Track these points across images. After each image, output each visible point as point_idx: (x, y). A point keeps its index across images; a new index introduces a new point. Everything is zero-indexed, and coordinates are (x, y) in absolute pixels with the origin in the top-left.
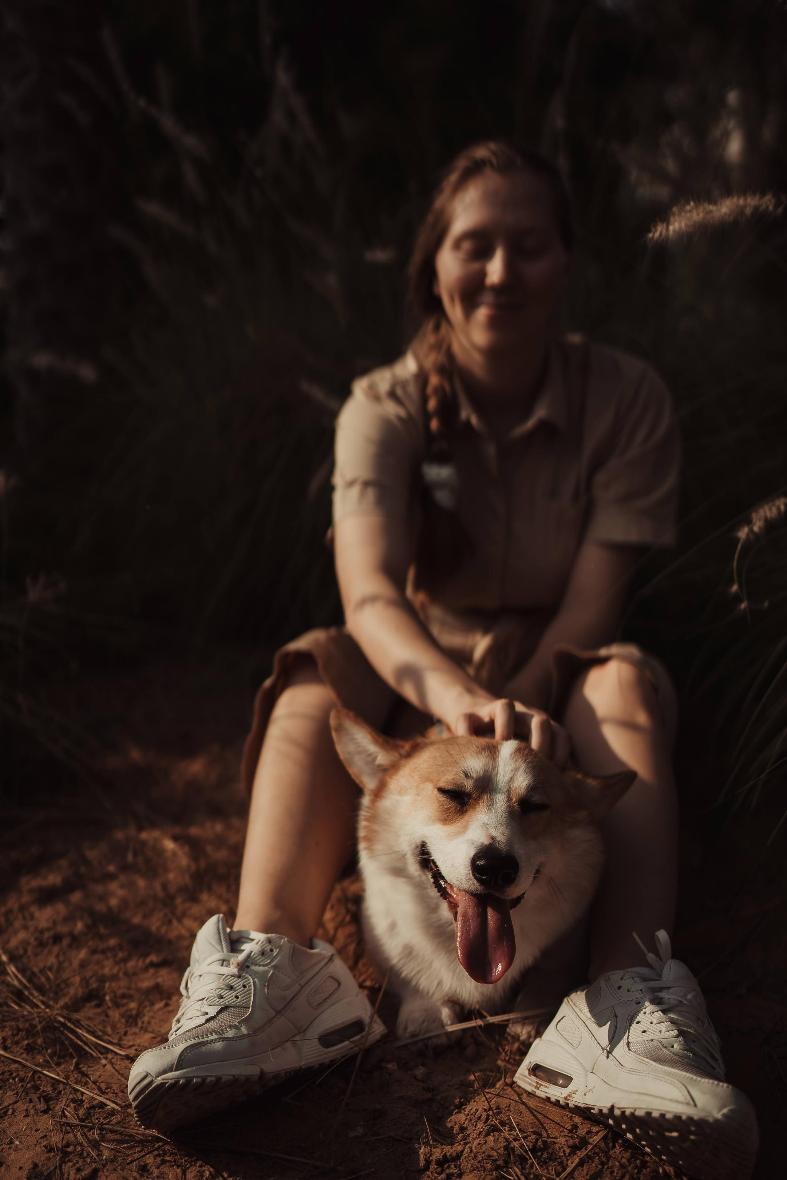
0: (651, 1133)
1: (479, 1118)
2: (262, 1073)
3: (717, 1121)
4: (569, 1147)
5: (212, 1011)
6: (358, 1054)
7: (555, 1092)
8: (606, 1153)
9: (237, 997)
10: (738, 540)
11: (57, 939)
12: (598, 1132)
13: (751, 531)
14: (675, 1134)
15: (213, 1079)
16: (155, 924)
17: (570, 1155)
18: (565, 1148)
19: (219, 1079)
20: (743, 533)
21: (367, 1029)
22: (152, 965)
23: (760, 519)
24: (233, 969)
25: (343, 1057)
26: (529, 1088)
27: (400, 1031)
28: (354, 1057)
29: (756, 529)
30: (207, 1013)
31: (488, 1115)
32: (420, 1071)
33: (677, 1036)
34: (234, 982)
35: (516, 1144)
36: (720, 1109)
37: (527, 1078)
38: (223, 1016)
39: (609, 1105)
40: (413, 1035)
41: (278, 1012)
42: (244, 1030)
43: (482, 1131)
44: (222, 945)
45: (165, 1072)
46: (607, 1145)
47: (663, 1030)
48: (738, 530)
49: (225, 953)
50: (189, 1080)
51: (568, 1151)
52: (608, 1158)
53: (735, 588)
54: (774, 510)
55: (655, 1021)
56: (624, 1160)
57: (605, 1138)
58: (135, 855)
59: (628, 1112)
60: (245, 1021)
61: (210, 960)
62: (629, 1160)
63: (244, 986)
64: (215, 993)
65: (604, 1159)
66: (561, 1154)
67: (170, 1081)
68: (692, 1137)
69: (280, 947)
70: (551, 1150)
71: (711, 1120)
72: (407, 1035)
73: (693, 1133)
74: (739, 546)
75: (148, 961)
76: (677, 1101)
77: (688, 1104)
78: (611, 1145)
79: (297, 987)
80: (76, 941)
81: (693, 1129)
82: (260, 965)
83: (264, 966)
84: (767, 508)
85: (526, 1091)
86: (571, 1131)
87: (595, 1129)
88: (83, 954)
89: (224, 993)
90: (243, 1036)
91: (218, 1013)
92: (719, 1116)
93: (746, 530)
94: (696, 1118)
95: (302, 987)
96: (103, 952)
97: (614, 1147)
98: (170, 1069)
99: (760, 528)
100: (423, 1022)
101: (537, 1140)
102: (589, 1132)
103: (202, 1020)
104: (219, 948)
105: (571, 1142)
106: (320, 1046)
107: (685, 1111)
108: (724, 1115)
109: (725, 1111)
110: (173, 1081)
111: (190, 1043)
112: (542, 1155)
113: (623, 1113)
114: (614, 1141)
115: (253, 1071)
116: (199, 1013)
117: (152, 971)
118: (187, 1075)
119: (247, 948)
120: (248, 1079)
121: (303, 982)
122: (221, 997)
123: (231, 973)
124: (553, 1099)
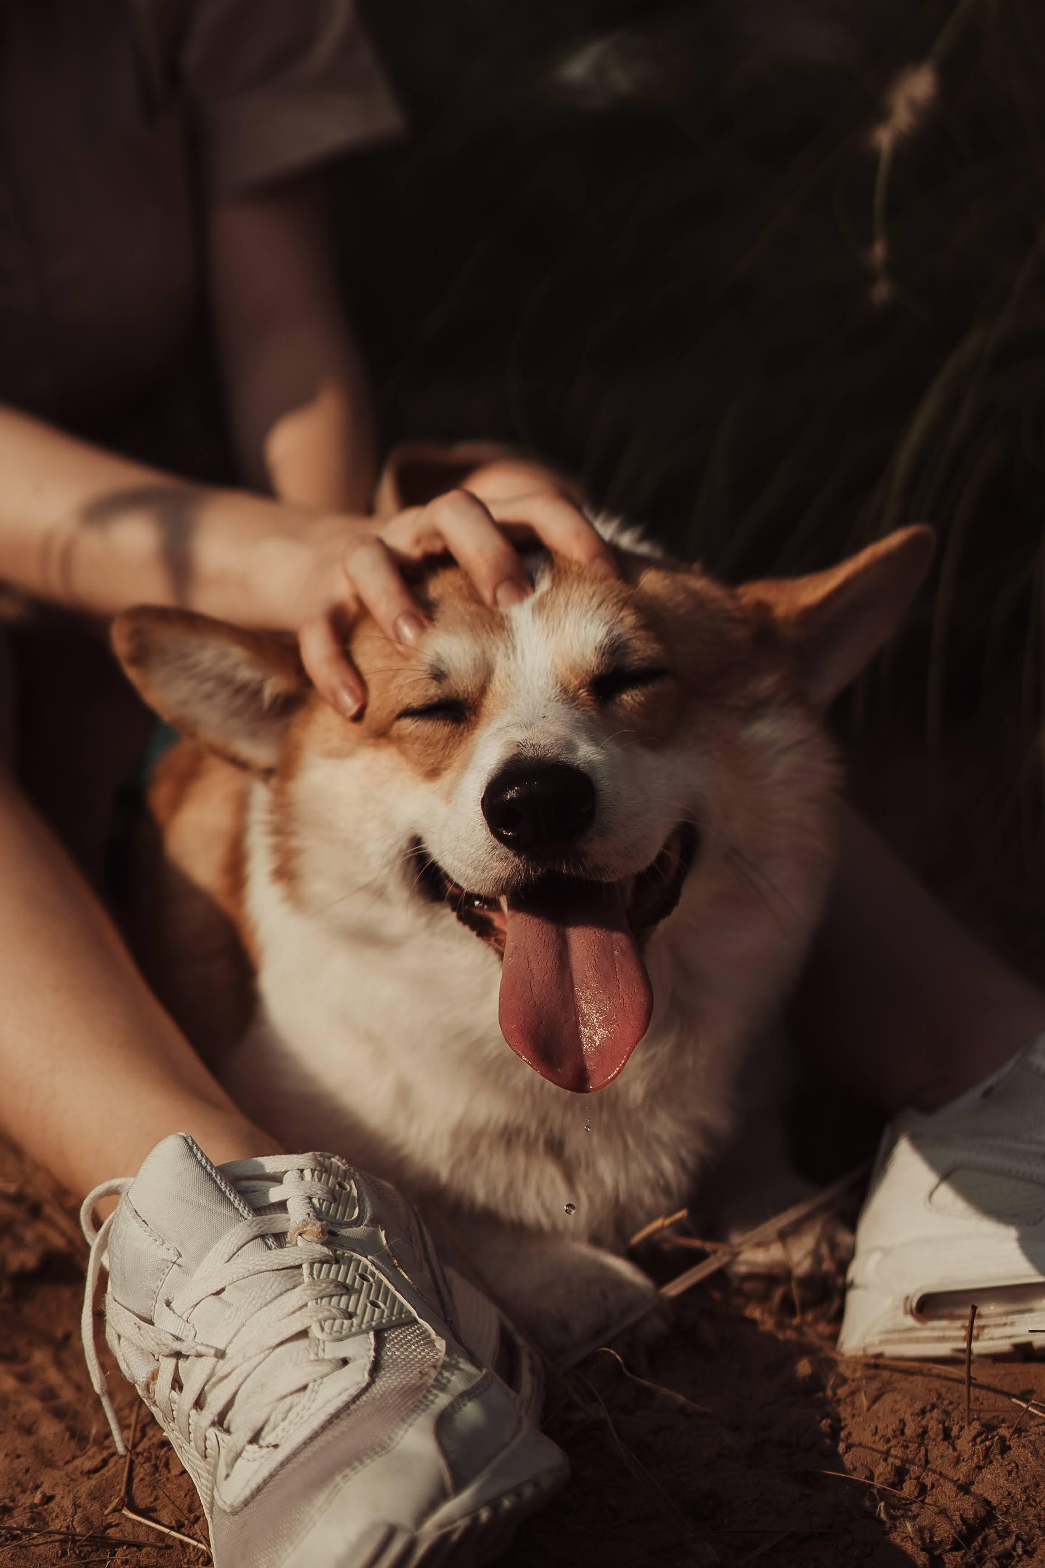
5: (358, 1348)
24: (308, 1245)
30: (347, 1361)
34: (338, 1272)
37: (920, 1329)
38: (396, 1351)
43: (990, 1447)
44: (231, 1204)
49: (251, 1218)
61: (222, 1247)
63: (365, 1278)
64: (326, 1308)
69: (351, 1175)
82: (349, 1226)
83: (355, 1224)
89: (342, 1303)
91: (379, 1350)
98: (439, 1497)
116: (322, 1366)
119: (286, 1194)
122: (347, 1314)
123: (315, 1256)
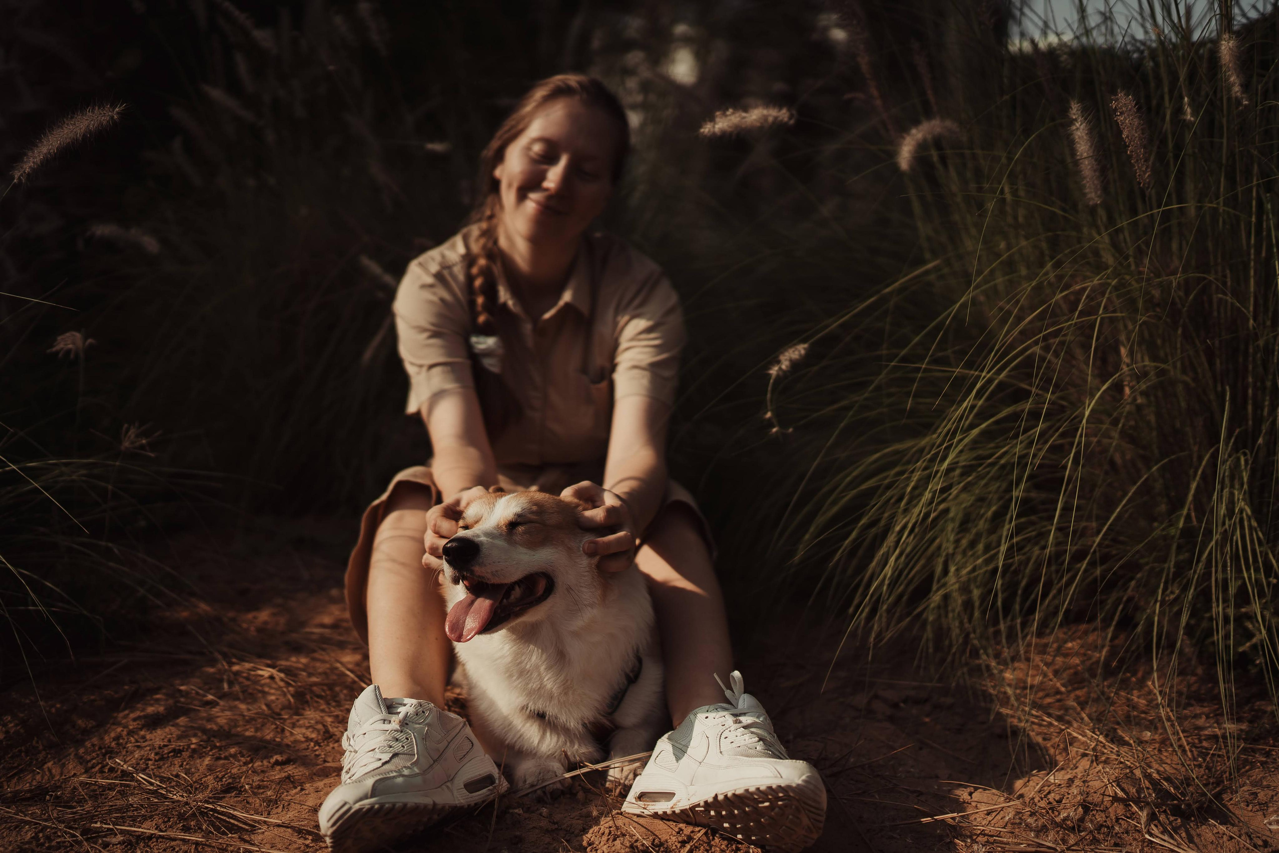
0: (747, 809)
1: (603, 834)
2: (435, 804)
3: (798, 785)
4: (679, 842)
5: (386, 757)
6: (494, 800)
7: (662, 807)
8: (709, 844)
9: (403, 747)
10: (770, 375)
11: (177, 752)
12: (699, 831)
13: (780, 369)
14: (767, 804)
15: (401, 804)
16: (268, 734)
17: (681, 847)
18: (676, 843)
19: (405, 805)
20: (774, 371)
21: (497, 781)
22: (277, 763)
23: (786, 360)
24: (394, 725)
25: (483, 802)
26: (638, 811)
27: (521, 784)
28: (492, 803)
29: (784, 367)
30: (380, 759)
31: (610, 831)
32: (545, 811)
33: (759, 741)
34: (398, 735)
35: (638, 844)
36: (800, 777)
37: (635, 804)
38: (396, 760)
39: (713, 795)
40: (532, 786)
41: (434, 761)
42: (416, 770)
45: (361, 799)
46: (708, 838)
47: (747, 739)
48: (770, 369)
49: (384, 714)
50: (382, 806)
51: (679, 845)
52: (711, 847)
53: (769, 415)
54: (797, 353)
55: (739, 734)
56: (723, 846)
57: (706, 834)
58: (231, 684)
59: (730, 795)
60: (415, 763)
61: (371, 721)
62: (727, 846)
63: (407, 739)
64: (385, 744)
65: (708, 848)
66: (675, 848)
67: (367, 807)
68: (780, 803)
69: (430, 710)
70: (665, 846)
71: (794, 785)
72: (527, 786)
73: (780, 799)
74: (772, 381)
75: (273, 760)
76: (767, 777)
77: (776, 777)
78: (711, 838)
79: (445, 743)
80: (197, 753)
81: (781, 795)
82: (416, 724)
83: (419, 724)
84: (791, 351)
85: (635, 815)
86: (678, 833)
87: (697, 829)
88: (207, 761)
89: (392, 743)
90: (417, 775)
91: (391, 758)
92: (800, 782)
93: (776, 368)
94: (783, 785)
95: (449, 743)
96: (226, 758)
97: (714, 839)
99: (787, 367)
100: (540, 773)
101: (654, 840)
102: (692, 832)
103: (379, 764)
104: (379, 711)
105: (680, 839)
106: (466, 791)
107: (774, 782)
108: (804, 781)
109: (804, 777)
110: (369, 806)
111: (378, 777)
112: (659, 849)
113: (726, 796)
114: (714, 836)
115: (427, 801)
116: (373, 760)
117: (278, 768)
118: (381, 801)
119: (402, 710)
120: (426, 806)
121: (449, 739)
122: (391, 747)
123: (394, 729)
124: (660, 812)
